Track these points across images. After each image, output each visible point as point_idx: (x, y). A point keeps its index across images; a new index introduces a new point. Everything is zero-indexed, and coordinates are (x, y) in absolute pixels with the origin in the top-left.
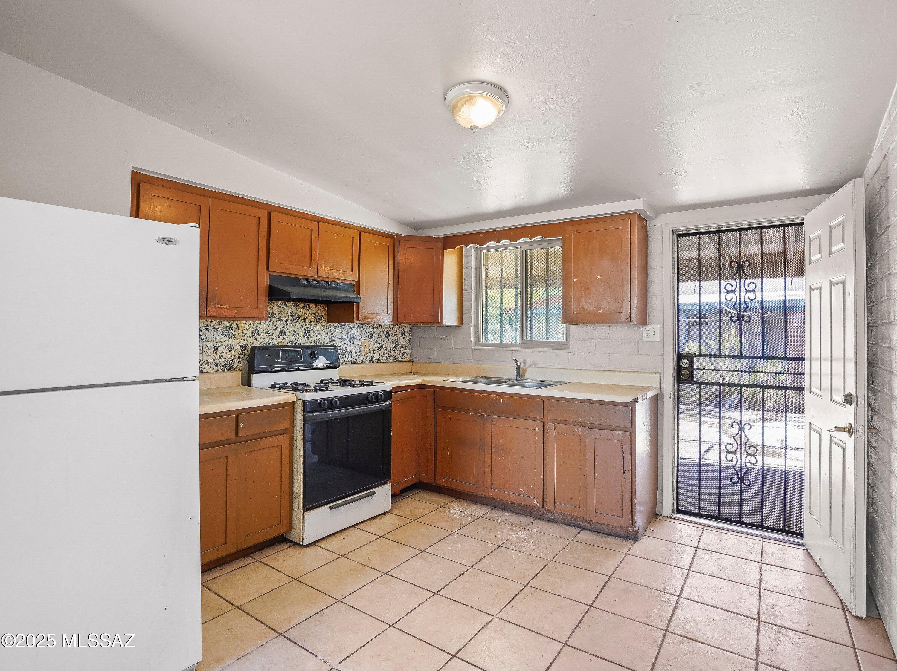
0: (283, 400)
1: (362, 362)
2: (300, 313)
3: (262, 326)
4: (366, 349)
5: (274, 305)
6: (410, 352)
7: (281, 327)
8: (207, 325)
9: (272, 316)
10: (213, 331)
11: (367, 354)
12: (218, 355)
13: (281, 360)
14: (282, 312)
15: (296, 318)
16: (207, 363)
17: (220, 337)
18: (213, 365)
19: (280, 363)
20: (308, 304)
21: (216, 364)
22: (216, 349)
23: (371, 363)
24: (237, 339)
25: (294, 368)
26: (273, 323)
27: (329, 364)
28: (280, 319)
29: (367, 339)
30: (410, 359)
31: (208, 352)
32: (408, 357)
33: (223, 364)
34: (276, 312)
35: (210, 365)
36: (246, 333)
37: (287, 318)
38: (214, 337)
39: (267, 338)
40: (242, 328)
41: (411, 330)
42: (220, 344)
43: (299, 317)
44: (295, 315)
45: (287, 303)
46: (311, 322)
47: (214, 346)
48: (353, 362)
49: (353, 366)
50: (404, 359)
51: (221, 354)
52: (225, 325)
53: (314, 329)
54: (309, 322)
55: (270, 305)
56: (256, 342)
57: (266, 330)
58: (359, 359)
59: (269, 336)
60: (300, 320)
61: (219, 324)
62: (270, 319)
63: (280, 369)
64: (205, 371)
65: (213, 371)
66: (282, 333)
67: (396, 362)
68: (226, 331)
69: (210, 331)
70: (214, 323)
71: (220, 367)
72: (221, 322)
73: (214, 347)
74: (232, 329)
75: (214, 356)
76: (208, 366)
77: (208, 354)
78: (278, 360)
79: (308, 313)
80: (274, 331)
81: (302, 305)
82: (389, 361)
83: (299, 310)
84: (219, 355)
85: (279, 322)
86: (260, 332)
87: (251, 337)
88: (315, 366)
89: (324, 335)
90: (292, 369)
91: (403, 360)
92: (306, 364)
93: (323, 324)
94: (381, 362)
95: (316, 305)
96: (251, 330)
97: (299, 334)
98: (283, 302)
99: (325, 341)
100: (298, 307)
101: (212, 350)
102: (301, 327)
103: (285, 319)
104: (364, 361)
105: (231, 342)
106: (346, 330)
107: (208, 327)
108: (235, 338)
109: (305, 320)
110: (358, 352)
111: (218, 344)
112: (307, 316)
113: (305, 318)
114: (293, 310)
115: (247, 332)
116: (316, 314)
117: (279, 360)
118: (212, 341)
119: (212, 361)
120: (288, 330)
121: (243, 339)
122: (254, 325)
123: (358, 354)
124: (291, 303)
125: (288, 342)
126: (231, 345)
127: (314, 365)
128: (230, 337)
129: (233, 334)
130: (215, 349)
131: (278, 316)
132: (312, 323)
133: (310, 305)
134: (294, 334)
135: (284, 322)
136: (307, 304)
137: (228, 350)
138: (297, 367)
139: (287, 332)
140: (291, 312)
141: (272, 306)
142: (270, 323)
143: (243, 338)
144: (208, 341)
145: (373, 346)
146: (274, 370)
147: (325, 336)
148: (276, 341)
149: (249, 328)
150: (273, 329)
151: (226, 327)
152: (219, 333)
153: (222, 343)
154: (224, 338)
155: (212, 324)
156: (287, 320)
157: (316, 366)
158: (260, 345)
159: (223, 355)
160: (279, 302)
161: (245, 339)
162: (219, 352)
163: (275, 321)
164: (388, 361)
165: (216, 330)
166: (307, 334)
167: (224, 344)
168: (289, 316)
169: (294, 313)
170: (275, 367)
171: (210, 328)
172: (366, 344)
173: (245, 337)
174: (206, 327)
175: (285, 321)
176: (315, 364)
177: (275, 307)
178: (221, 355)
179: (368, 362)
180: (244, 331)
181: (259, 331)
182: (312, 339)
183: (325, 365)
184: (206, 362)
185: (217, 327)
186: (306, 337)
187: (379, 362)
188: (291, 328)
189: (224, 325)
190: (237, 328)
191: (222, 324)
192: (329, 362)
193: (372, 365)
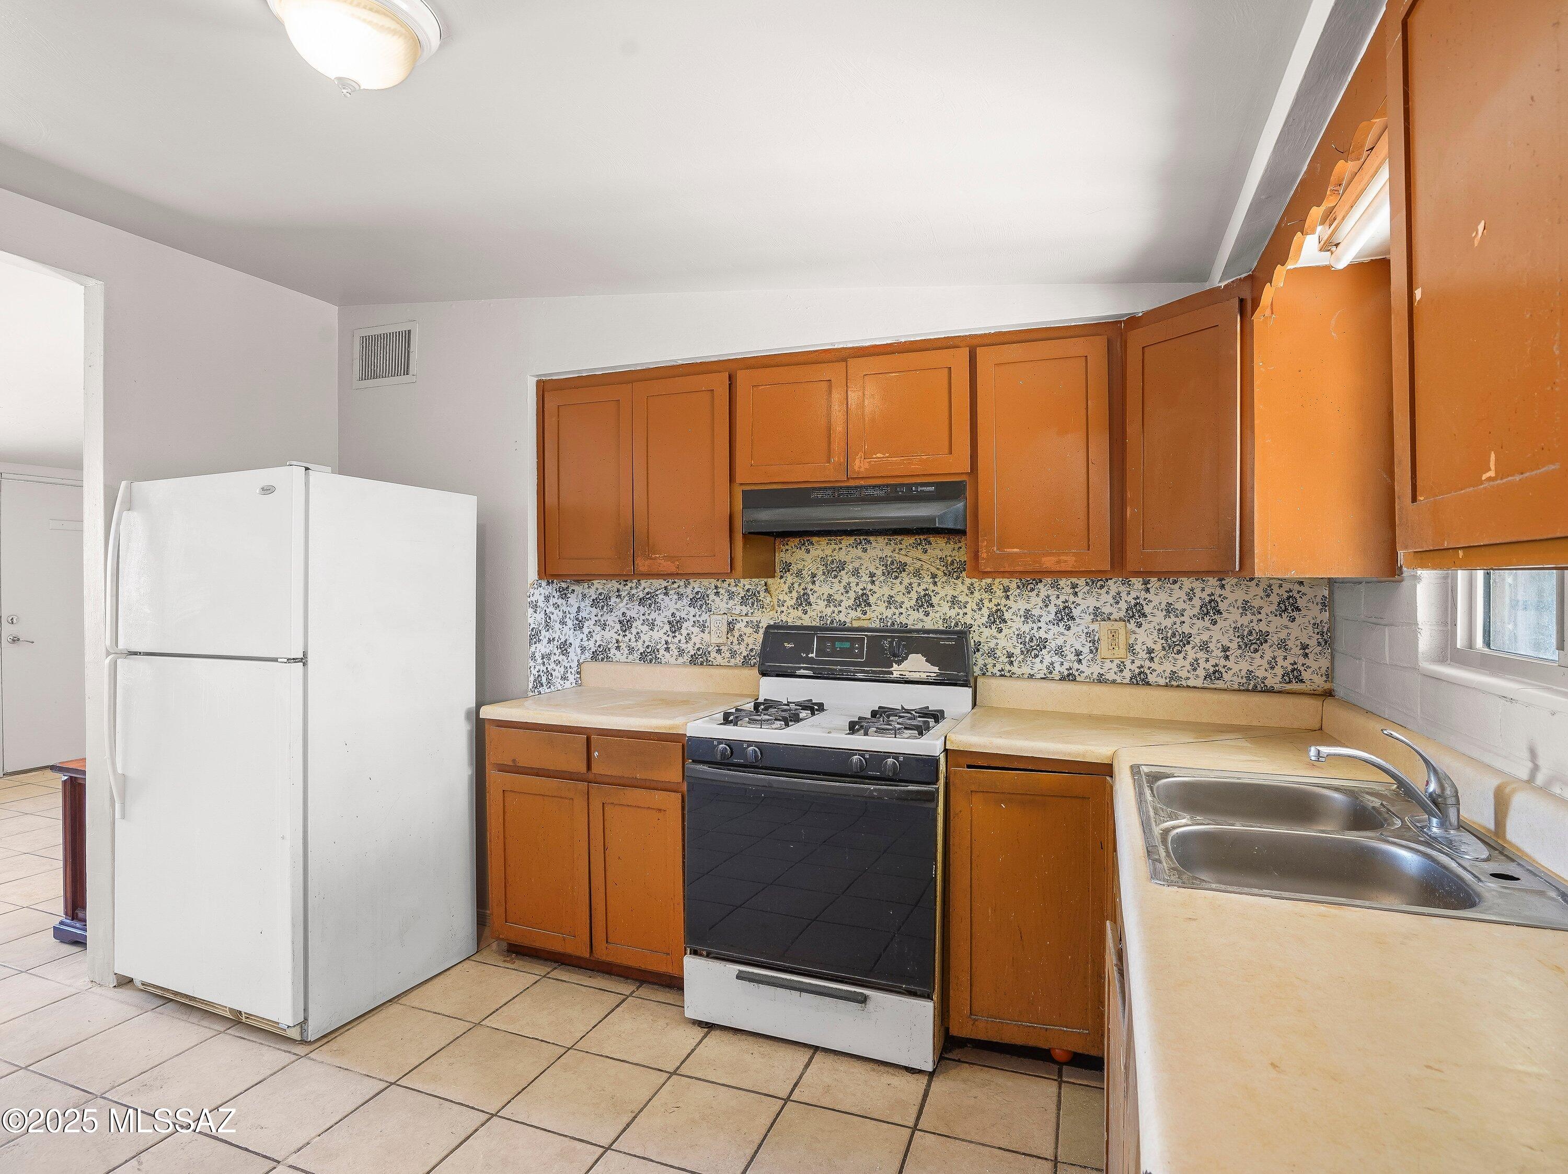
0: (665, 728)
1: (1101, 680)
2: (904, 559)
3: (816, 588)
4: (1113, 646)
5: (840, 546)
6: (1324, 663)
7: (858, 589)
8: (716, 587)
9: (838, 567)
10: (726, 597)
11: (1122, 660)
12: (736, 638)
13: (813, 655)
14: (860, 558)
15: (895, 570)
16: (719, 649)
17: (738, 608)
18: (728, 655)
19: (811, 661)
20: (925, 537)
21: (733, 654)
22: (732, 627)
23: (1137, 684)
24: (768, 610)
25: (843, 675)
26: (840, 582)
27: (936, 675)
28: (856, 573)
29: (1121, 619)
30: (1327, 686)
31: (718, 632)
32: (1314, 679)
33: (745, 653)
34: (848, 559)
35: (723, 655)
36: (785, 601)
37: (873, 570)
38: (729, 606)
39: (829, 611)
40: (777, 592)
41: (1326, 593)
42: (739, 619)
43: (903, 567)
44: (892, 563)
45: (871, 538)
46: (934, 576)
47: (728, 621)
48: (1069, 677)
49: (1068, 686)
50: (1295, 686)
51: (741, 636)
52: (747, 587)
53: (942, 594)
54: (930, 576)
55: (833, 546)
56: (806, 617)
57: (826, 594)
58: (1089, 669)
59: (832, 608)
60: (904, 574)
61: (736, 585)
62: (833, 573)
63: (810, 673)
64: (717, 663)
65: (729, 664)
66: (862, 601)
67: (1255, 690)
68: (749, 596)
69: (721, 597)
70: (727, 582)
71: (739, 660)
72: (739, 582)
73: (729, 624)
74: (759, 592)
75: (727, 638)
76: (721, 655)
77: (718, 634)
78: (807, 655)
79: (924, 557)
80: (842, 598)
81: (909, 540)
82: (1220, 684)
83: (903, 552)
84: (738, 638)
85: (853, 580)
86: (812, 599)
87: (794, 609)
88: (896, 675)
89: (972, 605)
90: (838, 675)
91: (1288, 687)
92: (873, 669)
93: (968, 581)
94: (1178, 686)
95: (949, 539)
96: (794, 594)
97: (903, 603)
98: (862, 538)
99: (975, 620)
100: (900, 546)
101: (724, 628)
102: (909, 591)
103: (867, 572)
104: (1111, 676)
105: (757, 616)
106: (1043, 595)
107: (719, 591)
108: (764, 610)
109: (917, 573)
110: (1086, 650)
111: (736, 619)
112: (924, 563)
113: (919, 569)
114: (888, 551)
115: (787, 598)
116: (949, 558)
117: (810, 656)
118: (725, 613)
119: (726, 648)
120: (876, 596)
121: (779, 612)
122: (800, 585)
123: (1086, 656)
124: (880, 539)
125: (875, 619)
126: (757, 621)
127: (894, 672)
128: (755, 607)
129: (761, 603)
130: (730, 628)
131: (850, 567)
132: (936, 580)
133: (932, 539)
134: (889, 602)
135: (866, 578)
136: (922, 537)
137: (752, 629)
138: (852, 672)
139: (872, 600)
140: (881, 558)
141: (837, 547)
142: (833, 580)
143: (779, 610)
144: (719, 613)
145: (1146, 637)
146: (798, 672)
147: (975, 607)
148: (849, 616)
149: (791, 592)
150: (840, 592)
151: (748, 590)
152: (737, 600)
153: (742, 618)
154: (745, 609)
155: (725, 585)
156: (872, 575)
157: (900, 675)
158: (814, 624)
159: (745, 638)
160: (853, 538)
161: (783, 612)
162: (737, 634)
163: (845, 577)
164: (1213, 686)
165: (731, 596)
166: (925, 602)
167: (746, 619)
168: (878, 565)
169: (890, 560)
170: (800, 668)
171: (722, 591)
172: (1114, 634)
173: (784, 609)
174: (716, 591)
175: (868, 576)
176: (897, 670)
177: (844, 548)
178: (741, 639)
179: (1127, 681)
180: (781, 597)
181: (811, 596)
182: (938, 615)
183: (924, 676)
184: (717, 648)
185: (733, 590)
186: (920, 610)
187: (1173, 683)
188: (882, 590)
189: (744, 586)
190: (767, 591)
191: (741, 585)
192: (936, 669)
193: (1142, 692)
